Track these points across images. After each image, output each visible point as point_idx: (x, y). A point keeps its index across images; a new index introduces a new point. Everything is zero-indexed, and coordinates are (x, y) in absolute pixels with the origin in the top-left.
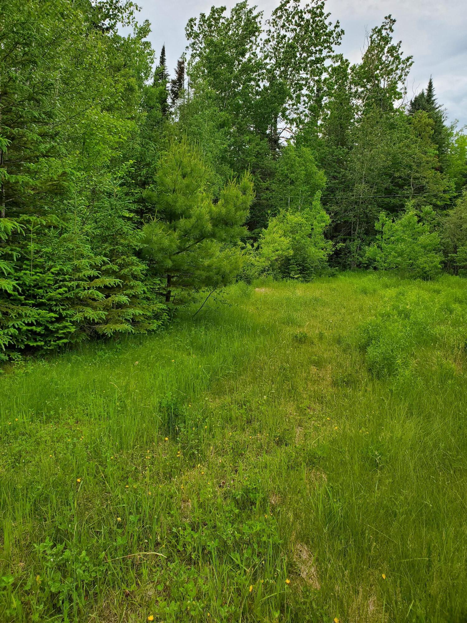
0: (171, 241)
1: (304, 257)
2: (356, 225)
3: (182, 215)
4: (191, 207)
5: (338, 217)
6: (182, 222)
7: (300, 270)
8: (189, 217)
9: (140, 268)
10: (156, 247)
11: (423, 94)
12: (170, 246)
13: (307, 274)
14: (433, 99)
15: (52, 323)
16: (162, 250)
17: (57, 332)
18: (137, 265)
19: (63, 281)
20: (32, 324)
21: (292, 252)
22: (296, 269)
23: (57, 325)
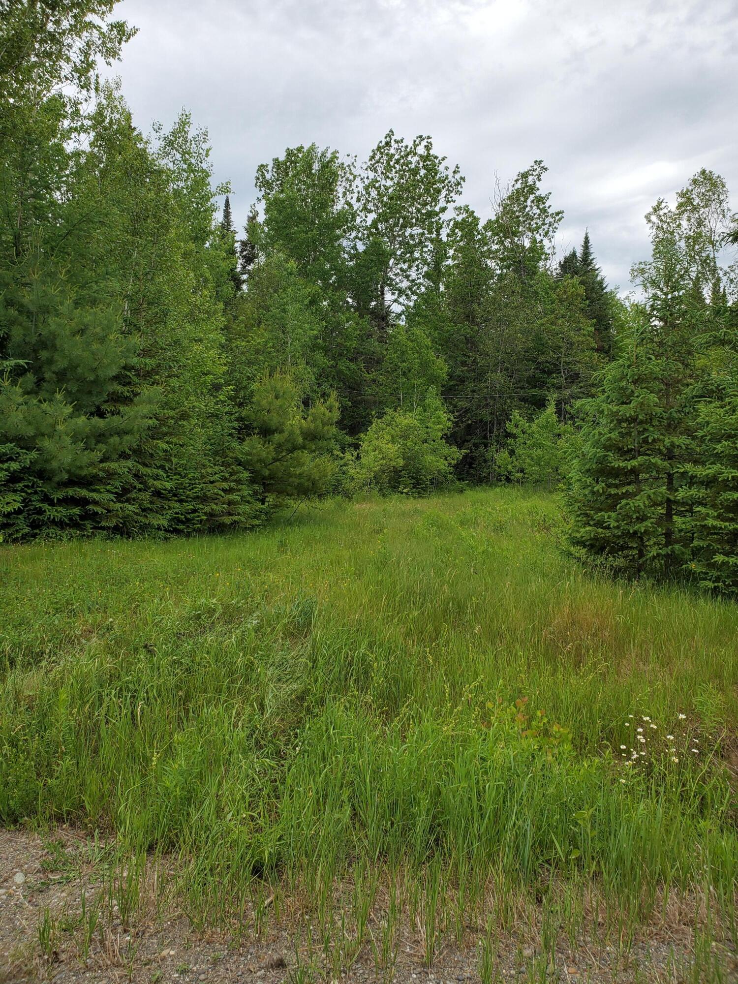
0: (268, 453)
1: (418, 468)
2: (493, 425)
3: (276, 430)
4: (284, 424)
6: (277, 437)
7: (413, 484)
8: (282, 432)
9: (246, 475)
10: (256, 458)
11: (574, 253)
12: (267, 457)
14: (590, 258)
15: (189, 513)
16: (260, 461)
17: (193, 519)
18: (243, 473)
19: (195, 484)
20: (178, 513)
22: (409, 482)
23: (192, 515)
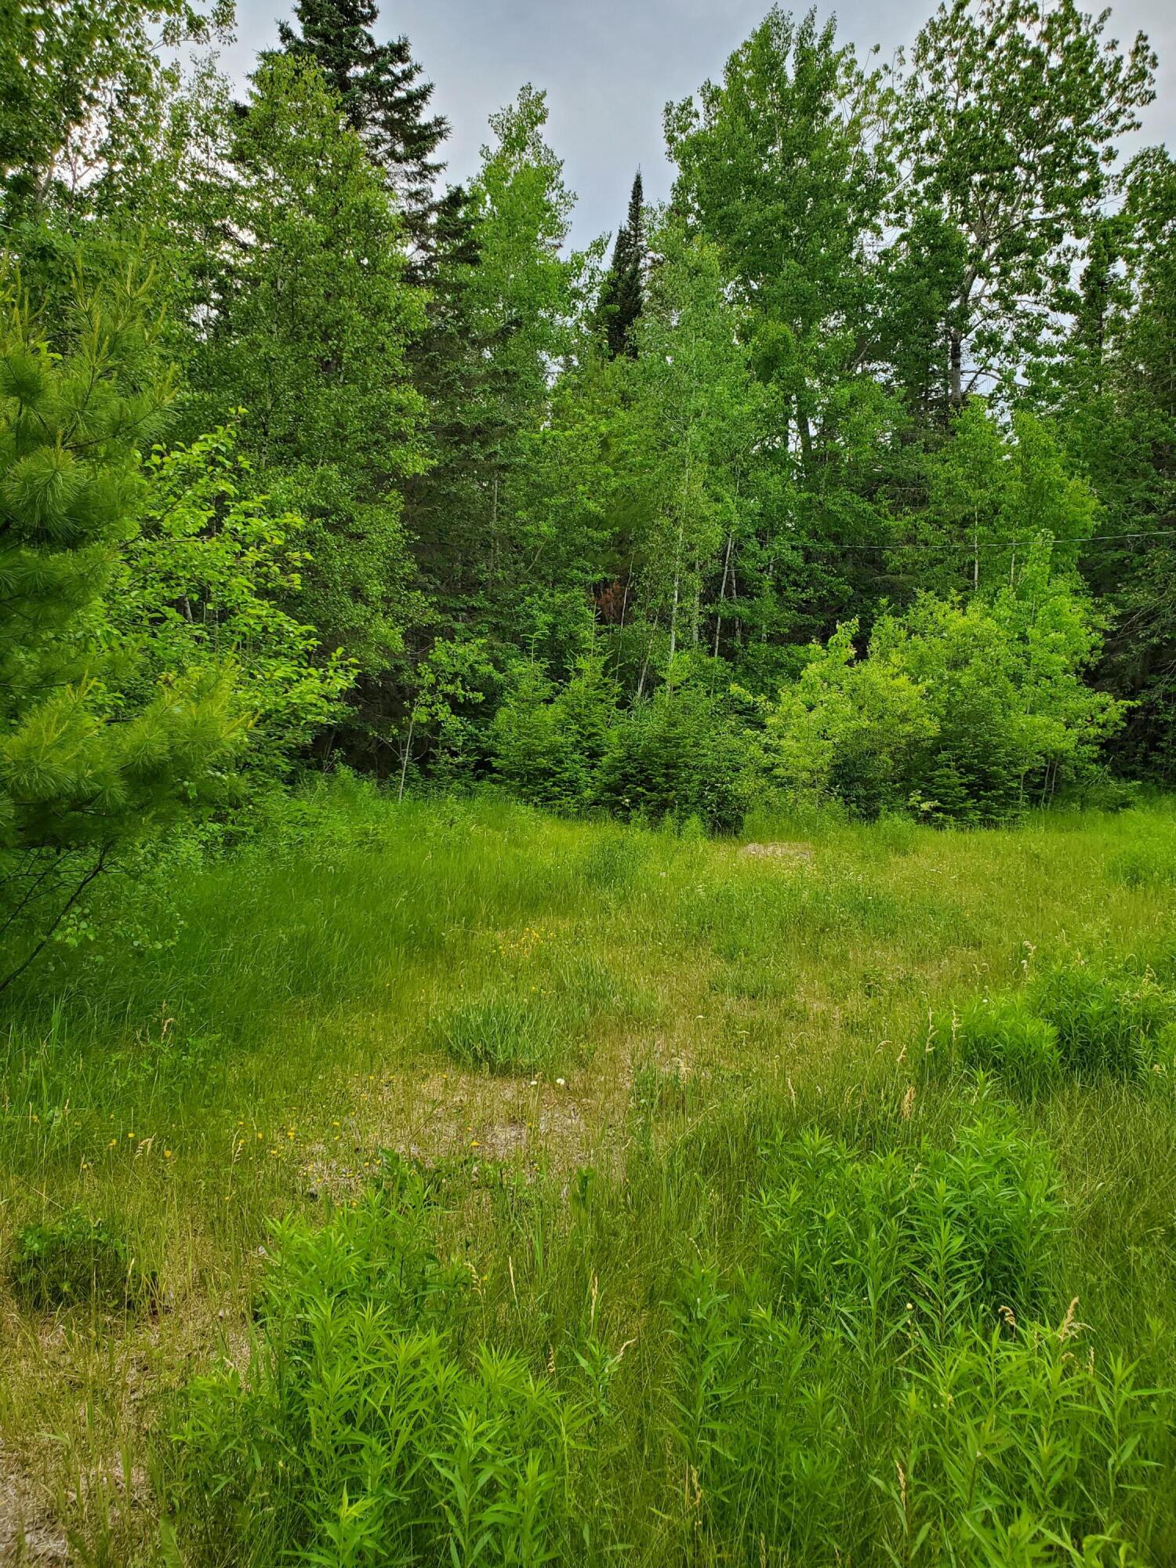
1: (986, 745)
5: (1154, 626)
7: (968, 786)
13: (995, 799)
21: (933, 728)
